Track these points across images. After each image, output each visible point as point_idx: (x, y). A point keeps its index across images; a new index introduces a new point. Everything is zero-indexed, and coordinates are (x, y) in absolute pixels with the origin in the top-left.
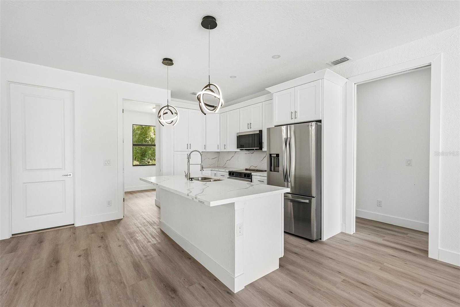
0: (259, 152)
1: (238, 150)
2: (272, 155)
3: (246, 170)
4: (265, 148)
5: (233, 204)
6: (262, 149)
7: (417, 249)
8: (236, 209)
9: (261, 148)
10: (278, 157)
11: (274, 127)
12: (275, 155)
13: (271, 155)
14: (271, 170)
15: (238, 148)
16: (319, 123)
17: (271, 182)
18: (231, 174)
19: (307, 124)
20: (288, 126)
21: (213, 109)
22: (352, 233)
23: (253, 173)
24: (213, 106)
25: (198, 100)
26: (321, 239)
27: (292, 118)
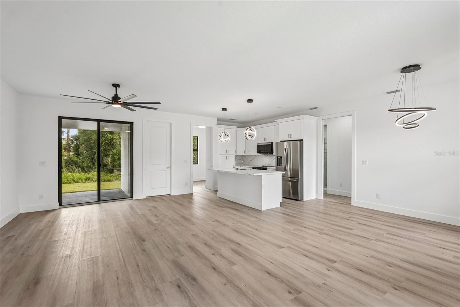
0: (271, 155)
1: (258, 154)
2: (278, 157)
3: (263, 166)
4: (274, 153)
5: (261, 176)
6: (273, 154)
7: (348, 203)
8: (262, 178)
9: (272, 153)
10: (282, 158)
11: (279, 142)
12: (280, 157)
13: (277, 157)
14: (278, 165)
16: (301, 141)
17: (277, 170)
18: (254, 168)
19: (296, 141)
20: (287, 142)
21: (251, 137)
22: (321, 199)
23: (267, 168)
24: (251, 136)
25: (246, 134)
26: (303, 200)
27: (289, 138)
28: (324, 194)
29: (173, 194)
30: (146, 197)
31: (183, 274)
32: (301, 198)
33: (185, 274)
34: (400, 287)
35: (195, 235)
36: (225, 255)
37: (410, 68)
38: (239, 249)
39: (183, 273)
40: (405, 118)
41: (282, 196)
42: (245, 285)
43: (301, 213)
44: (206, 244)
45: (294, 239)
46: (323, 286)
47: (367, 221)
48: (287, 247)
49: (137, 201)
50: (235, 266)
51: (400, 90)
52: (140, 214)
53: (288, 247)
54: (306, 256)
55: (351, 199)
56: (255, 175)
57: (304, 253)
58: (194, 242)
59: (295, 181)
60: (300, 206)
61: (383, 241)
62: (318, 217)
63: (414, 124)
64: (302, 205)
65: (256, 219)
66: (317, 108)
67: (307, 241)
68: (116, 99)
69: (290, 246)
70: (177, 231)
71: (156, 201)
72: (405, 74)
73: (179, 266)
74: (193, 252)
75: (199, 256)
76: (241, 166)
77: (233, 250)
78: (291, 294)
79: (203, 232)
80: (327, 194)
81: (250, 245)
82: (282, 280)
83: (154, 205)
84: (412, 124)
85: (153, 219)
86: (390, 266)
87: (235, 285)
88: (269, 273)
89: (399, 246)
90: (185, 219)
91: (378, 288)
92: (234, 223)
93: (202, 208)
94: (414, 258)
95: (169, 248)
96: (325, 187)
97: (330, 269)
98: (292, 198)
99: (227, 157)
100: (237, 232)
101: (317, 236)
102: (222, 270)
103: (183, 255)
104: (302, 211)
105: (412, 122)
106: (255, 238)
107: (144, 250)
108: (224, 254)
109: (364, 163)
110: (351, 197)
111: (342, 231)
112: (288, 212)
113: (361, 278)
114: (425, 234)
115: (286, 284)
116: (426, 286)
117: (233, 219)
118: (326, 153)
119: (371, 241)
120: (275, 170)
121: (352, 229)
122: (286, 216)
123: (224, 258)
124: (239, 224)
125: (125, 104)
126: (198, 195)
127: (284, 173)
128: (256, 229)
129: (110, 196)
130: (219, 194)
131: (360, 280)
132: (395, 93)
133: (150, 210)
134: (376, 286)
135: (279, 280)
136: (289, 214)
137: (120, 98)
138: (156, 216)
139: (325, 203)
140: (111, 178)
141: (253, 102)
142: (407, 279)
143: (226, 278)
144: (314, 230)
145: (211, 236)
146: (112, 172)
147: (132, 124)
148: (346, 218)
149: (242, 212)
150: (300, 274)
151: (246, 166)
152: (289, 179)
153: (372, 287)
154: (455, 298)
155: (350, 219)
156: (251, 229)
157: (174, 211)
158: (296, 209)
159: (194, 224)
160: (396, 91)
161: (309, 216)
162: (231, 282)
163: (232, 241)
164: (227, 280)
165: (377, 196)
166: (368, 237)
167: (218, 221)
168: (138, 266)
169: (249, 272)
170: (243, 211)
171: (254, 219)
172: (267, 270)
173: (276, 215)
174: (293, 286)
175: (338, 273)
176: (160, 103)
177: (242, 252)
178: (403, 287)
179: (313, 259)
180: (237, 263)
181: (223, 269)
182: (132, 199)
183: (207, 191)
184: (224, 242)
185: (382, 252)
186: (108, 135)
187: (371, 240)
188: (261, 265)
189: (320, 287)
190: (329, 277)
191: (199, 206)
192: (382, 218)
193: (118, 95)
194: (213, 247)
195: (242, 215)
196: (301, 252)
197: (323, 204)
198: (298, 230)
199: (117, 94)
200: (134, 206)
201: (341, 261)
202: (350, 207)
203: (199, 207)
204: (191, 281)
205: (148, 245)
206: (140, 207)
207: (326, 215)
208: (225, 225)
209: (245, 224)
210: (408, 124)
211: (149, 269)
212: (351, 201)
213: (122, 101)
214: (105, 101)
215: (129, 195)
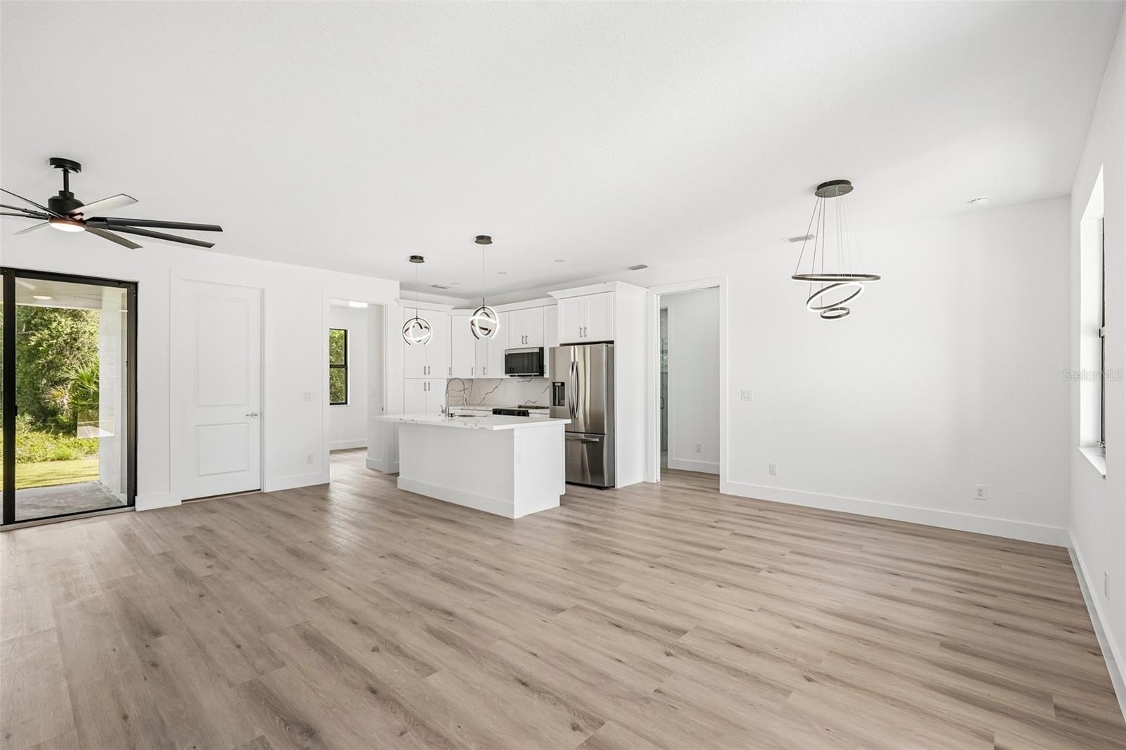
0: (539, 380)
1: (508, 376)
2: (556, 384)
3: (520, 407)
4: (547, 375)
5: (512, 430)
6: (543, 376)
7: (710, 488)
8: (515, 435)
9: (542, 373)
10: (564, 386)
11: (558, 346)
12: (560, 384)
13: (554, 383)
14: (554, 404)
15: (506, 373)
16: (610, 345)
17: (554, 415)
18: (496, 412)
19: (598, 345)
20: (576, 346)
21: (487, 332)
22: (655, 482)
23: (530, 411)
24: (487, 329)
25: (473, 324)
26: (614, 487)
27: (581, 336)
28: (661, 469)
29: (268, 489)
30: (183, 501)
31: (277, 722)
32: (609, 482)
33: (283, 720)
34: (817, 673)
35: (325, 602)
36: (408, 647)
37: (834, 186)
38: (447, 628)
39: (278, 718)
40: (825, 294)
41: (564, 481)
42: (459, 727)
43: (609, 520)
44: (355, 623)
45: (591, 587)
46: (657, 697)
47: (751, 527)
48: (574, 608)
49: (150, 514)
50: (434, 675)
51: (815, 234)
52: (154, 553)
53: (577, 608)
54: (618, 626)
55: (719, 480)
56: (496, 428)
57: (612, 619)
58: (321, 621)
59: (597, 442)
60: (607, 502)
61: (783, 571)
62: (647, 525)
63: (841, 309)
64: (611, 500)
65: (497, 542)
66: (646, 267)
67: (621, 586)
68: (63, 207)
69: (583, 604)
70: (272, 593)
71: (213, 512)
72: (823, 198)
73: (266, 700)
74: (316, 650)
75: (333, 659)
76: (463, 408)
77: (431, 631)
78: (578, 732)
79: (349, 589)
80: (668, 469)
81: (479, 612)
82: (557, 698)
83: (206, 523)
84: (837, 309)
85: (198, 566)
86: (798, 627)
87: (430, 731)
88: (524, 684)
89: (815, 579)
90: (298, 556)
91: (774, 683)
92: (438, 557)
93: (353, 523)
94: (843, 603)
95: (239, 647)
96: (664, 453)
97: (672, 651)
98: (590, 483)
99: (425, 383)
100: (445, 579)
101: (645, 573)
102: (396, 693)
103: (283, 664)
104: (611, 513)
105: (837, 304)
106: (494, 592)
107: (154, 665)
108: (406, 646)
109: (745, 396)
110: (719, 475)
111: (701, 556)
112: (579, 519)
113: (739, 665)
114: (862, 546)
115: (567, 705)
116: (867, 663)
117: (439, 547)
118: (667, 373)
119: (760, 574)
120: (548, 416)
121: (720, 549)
122: (573, 529)
123: (405, 656)
124: (453, 559)
125: (99, 224)
126: (343, 486)
127: (569, 421)
128: (496, 569)
129: (54, 505)
130: (403, 482)
131: (736, 670)
132: (804, 241)
133: (188, 539)
134: (771, 678)
135: (550, 699)
136: (582, 523)
137: (80, 205)
138: (206, 554)
139: (663, 491)
140: (68, 451)
141: (491, 242)
142: (830, 652)
143: (406, 713)
144: (639, 559)
145: (373, 599)
146: (70, 429)
147: (132, 287)
148: (709, 524)
149: (465, 527)
150: (601, 675)
151: (477, 408)
152: (583, 436)
153: (760, 682)
154: (916, 680)
155: (716, 524)
156: (484, 570)
157: (268, 537)
158: (598, 509)
159: (324, 570)
160: (806, 238)
161: (628, 524)
162: (419, 724)
163: (431, 607)
164: (410, 717)
165: (772, 470)
166: (754, 565)
167: (395, 556)
168: (125, 718)
169: (472, 688)
170: (467, 523)
171: (490, 543)
172: (520, 677)
173: (549, 527)
174: (582, 708)
175: (689, 658)
176: (219, 229)
177: (457, 633)
178: (823, 671)
179: (633, 632)
180: (441, 665)
181: (398, 689)
182: (134, 510)
183: (370, 476)
184: (408, 613)
185: (781, 597)
186: (63, 320)
187: (759, 570)
188: (505, 664)
189: (648, 702)
190: (670, 672)
191: (346, 517)
192: (781, 518)
193: (72, 194)
194: (377, 630)
195: (463, 534)
196: (605, 616)
197: (659, 494)
198: (600, 561)
199: (70, 191)
200: (137, 531)
201: (697, 627)
202: (716, 497)
203: (345, 520)
204: (299, 738)
205: (169, 647)
206: (158, 532)
207: (665, 520)
208: (414, 564)
209: (468, 558)
210: (831, 308)
211: (162, 722)
212: (719, 484)
213: (87, 212)
214: (23, 208)
215: (124, 499)
